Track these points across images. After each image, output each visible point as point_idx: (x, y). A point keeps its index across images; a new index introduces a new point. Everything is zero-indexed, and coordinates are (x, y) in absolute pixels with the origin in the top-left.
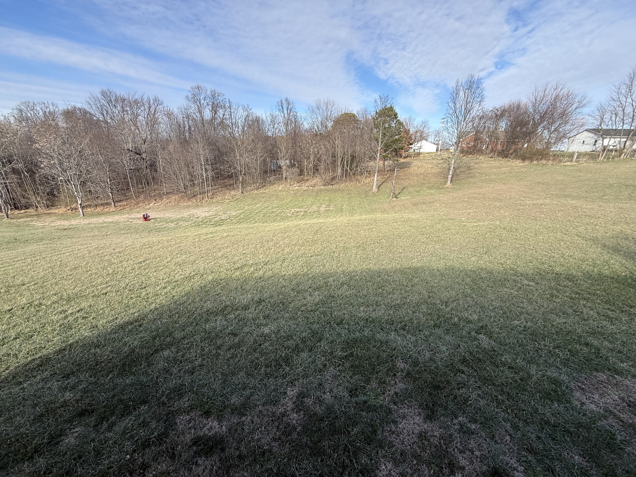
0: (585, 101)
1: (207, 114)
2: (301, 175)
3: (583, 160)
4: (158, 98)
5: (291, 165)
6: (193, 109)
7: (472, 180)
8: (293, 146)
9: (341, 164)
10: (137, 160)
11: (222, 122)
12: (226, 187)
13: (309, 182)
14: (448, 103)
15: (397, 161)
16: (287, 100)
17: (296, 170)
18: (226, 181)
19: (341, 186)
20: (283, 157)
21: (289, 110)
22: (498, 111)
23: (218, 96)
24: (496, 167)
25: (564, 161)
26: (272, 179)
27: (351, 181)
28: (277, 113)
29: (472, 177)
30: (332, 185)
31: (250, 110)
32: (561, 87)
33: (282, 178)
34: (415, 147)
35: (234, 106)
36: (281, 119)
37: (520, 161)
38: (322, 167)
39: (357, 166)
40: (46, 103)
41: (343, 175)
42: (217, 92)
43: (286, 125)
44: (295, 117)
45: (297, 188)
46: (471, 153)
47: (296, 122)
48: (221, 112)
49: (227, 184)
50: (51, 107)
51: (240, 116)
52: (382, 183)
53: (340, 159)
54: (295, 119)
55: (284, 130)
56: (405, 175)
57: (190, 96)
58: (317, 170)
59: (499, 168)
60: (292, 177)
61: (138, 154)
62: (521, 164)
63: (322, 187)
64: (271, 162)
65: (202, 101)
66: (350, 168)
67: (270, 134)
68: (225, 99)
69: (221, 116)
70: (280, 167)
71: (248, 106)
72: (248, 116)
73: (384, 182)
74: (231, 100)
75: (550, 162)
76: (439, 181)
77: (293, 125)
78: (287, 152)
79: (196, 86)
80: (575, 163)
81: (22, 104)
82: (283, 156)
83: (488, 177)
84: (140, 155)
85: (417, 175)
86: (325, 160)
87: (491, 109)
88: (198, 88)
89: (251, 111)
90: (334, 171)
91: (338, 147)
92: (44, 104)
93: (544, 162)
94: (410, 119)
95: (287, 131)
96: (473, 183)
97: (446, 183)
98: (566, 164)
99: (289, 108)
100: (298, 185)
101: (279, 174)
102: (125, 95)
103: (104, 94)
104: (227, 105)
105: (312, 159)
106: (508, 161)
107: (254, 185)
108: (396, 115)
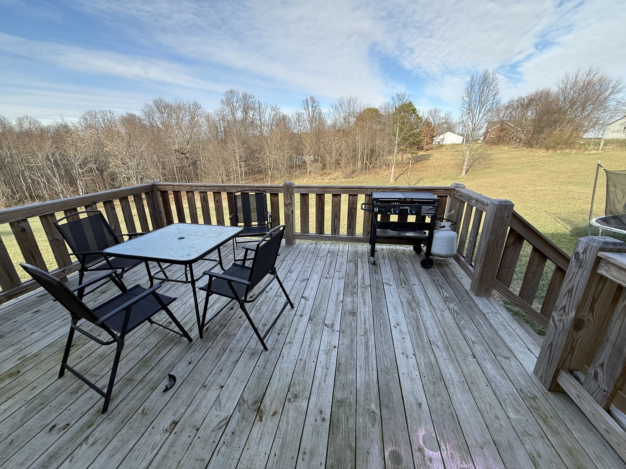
0: (620, 86)
1: (239, 115)
2: (323, 169)
3: (610, 147)
4: (197, 103)
5: (315, 160)
6: (227, 111)
7: (488, 170)
8: (316, 143)
9: (361, 158)
10: (182, 159)
11: (252, 122)
12: (257, 181)
13: (331, 175)
14: (463, 98)
15: (416, 154)
16: (312, 98)
17: (319, 165)
18: (256, 175)
19: (361, 178)
20: (308, 153)
21: (314, 108)
22: (524, 100)
23: (249, 98)
24: (516, 157)
25: (590, 149)
26: (297, 173)
27: (370, 174)
28: (303, 111)
29: (489, 167)
30: (352, 178)
31: (278, 109)
32: (594, 72)
33: (306, 172)
34: (437, 139)
35: (263, 106)
36: (306, 117)
37: (544, 151)
38: (343, 161)
39: (376, 160)
40: (105, 112)
41: (362, 168)
42: (248, 95)
43: (311, 122)
44: (320, 114)
45: (319, 181)
46: (496, 144)
47: (320, 119)
48: (251, 113)
49: (257, 178)
50: (108, 115)
51: (267, 116)
52: (400, 175)
53: (360, 153)
54: (319, 116)
55: (309, 127)
56: (423, 167)
57: (224, 100)
58: (339, 164)
59: (520, 158)
60: (316, 171)
61: (183, 154)
62: (544, 154)
63: (343, 180)
64: (296, 157)
65: (235, 104)
66: (369, 162)
67: (295, 131)
68: (255, 100)
69: (251, 116)
70: (305, 162)
71: (276, 106)
72: (276, 115)
73: (401, 174)
74: (260, 101)
75: (574, 151)
76: (455, 172)
77: (317, 122)
78: (311, 149)
79: (230, 90)
80: (601, 152)
81: (86, 113)
82: (308, 151)
83: (505, 167)
84: (184, 154)
85: (435, 167)
86: (346, 155)
87: (517, 98)
88: (231, 92)
89: (278, 111)
90: (355, 164)
91: (358, 142)
92: (103, 112)
93: (568, 151)
94: (435, 110)
95: (311, 128)
96: (488, 173)
97: (461, 173)
98: (590, 152)
99: (314, 106)
100: (321, 178)
101: (304, 169)
102: (173, 103)
103: (155, 102)
104: (257, 105)
105: (334, 154)
106: (532, 151)
107: (282, 179)
108: (414, 110)
